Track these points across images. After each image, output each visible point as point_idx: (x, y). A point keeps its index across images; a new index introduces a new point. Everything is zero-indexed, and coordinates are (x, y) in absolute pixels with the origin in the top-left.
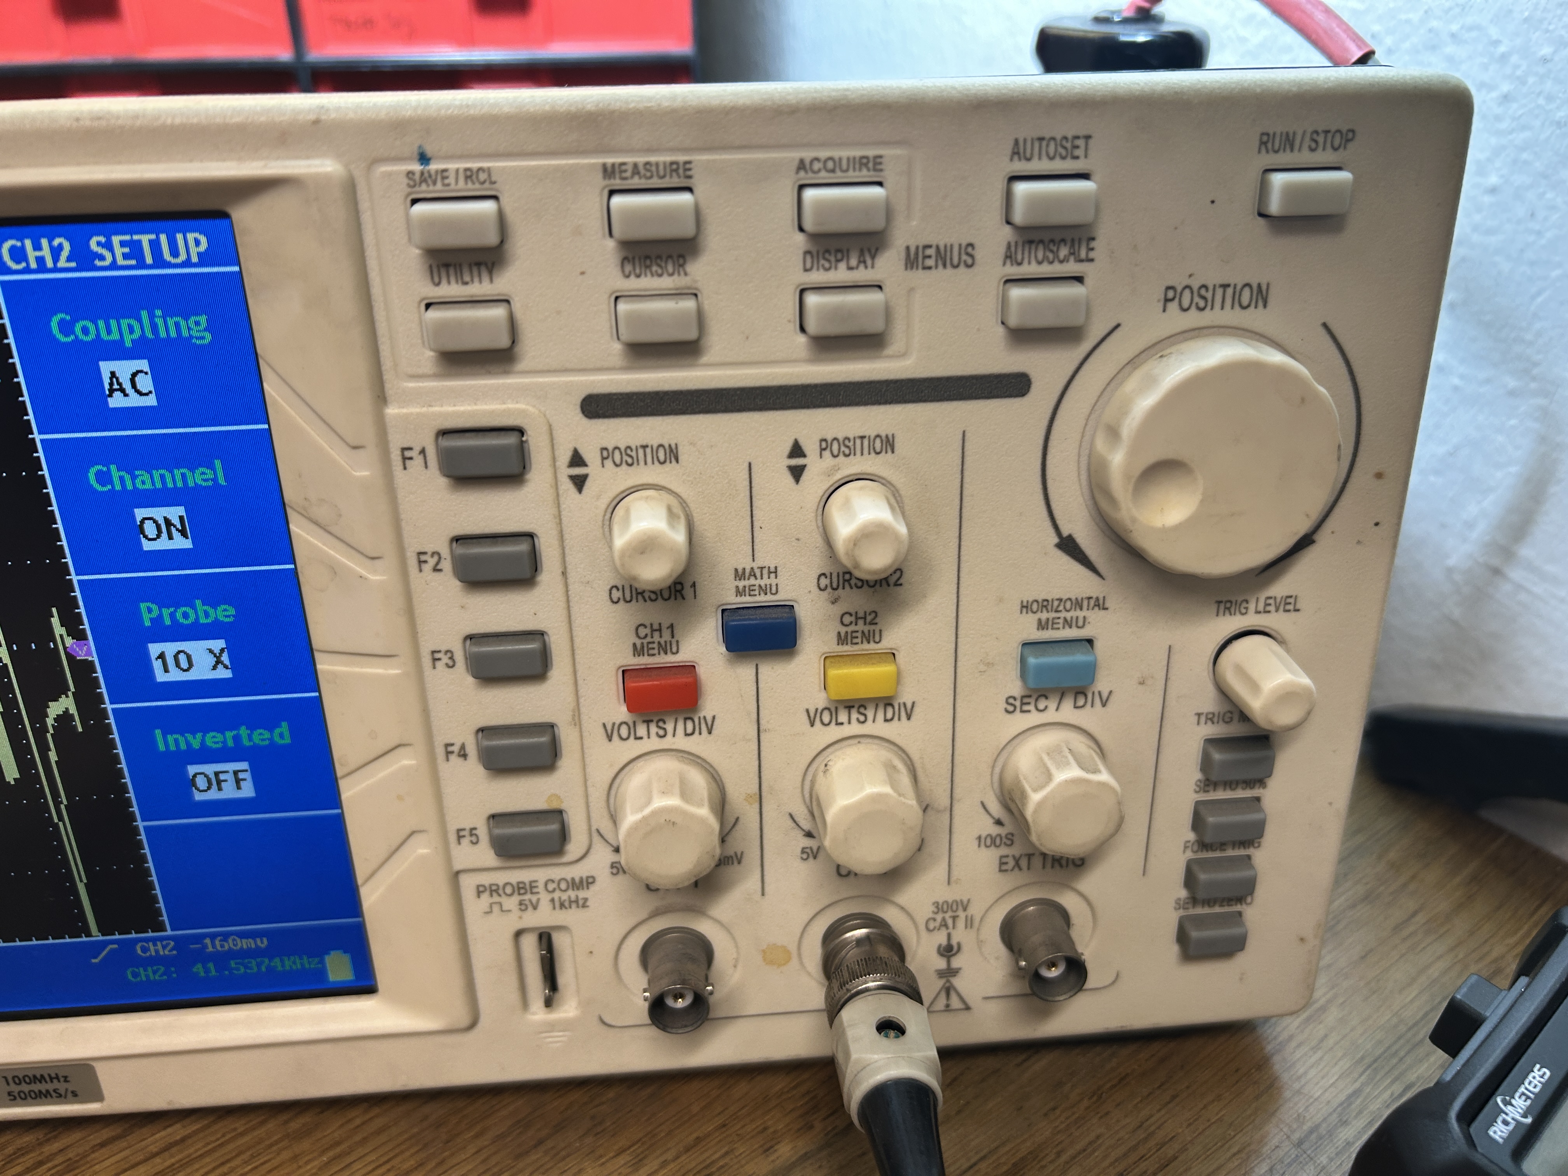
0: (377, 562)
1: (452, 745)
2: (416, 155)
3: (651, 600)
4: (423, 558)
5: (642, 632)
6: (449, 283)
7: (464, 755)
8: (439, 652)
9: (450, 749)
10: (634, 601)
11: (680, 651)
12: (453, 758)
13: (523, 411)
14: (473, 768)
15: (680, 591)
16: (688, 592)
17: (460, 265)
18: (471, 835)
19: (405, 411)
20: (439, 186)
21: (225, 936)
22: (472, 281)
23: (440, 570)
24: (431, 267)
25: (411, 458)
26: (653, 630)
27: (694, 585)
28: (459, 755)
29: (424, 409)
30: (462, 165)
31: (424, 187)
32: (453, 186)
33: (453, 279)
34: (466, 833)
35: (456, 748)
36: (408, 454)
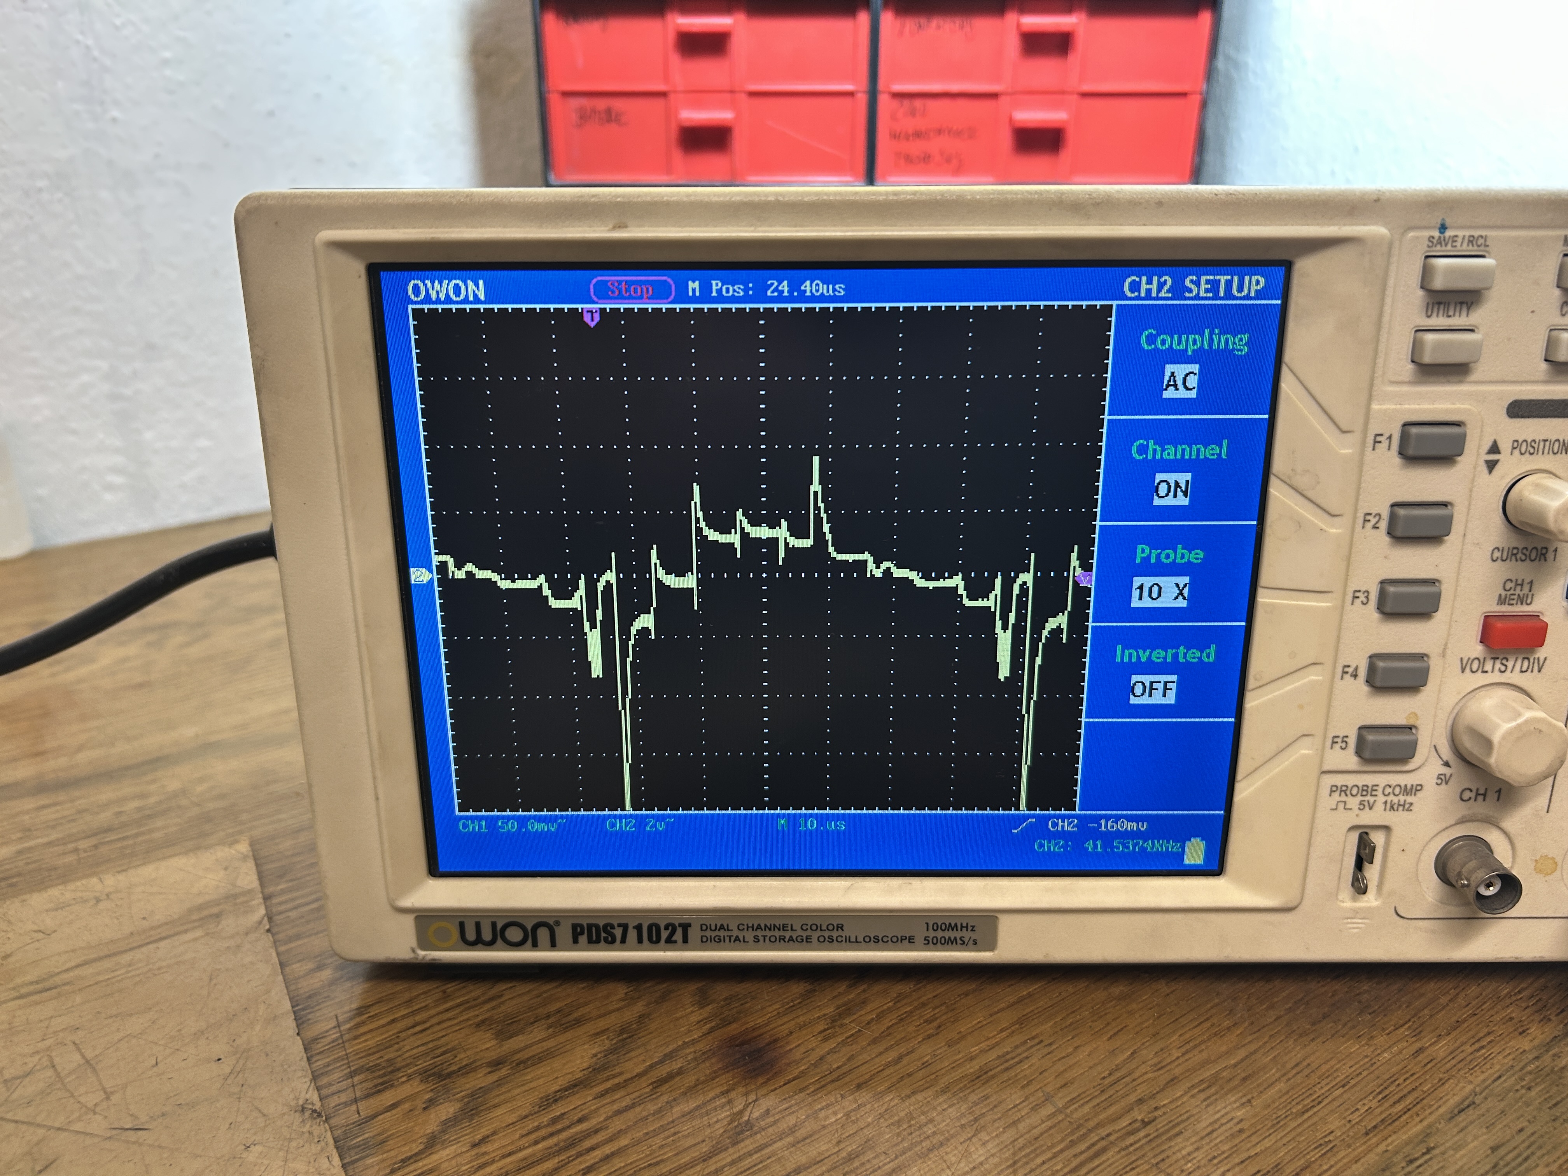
0: (1336, 519)
1: (1349, 666)
2: (1439, 226)
3: (1522, 560)
4: (1368, 518)
5: (1509, 585)
6: (1437, 316)
7: (1355, 676)
8: (1360, 591)
9: (1346, 669)
10: (1508, 561)
11: (1534, 603)
12: (1347, 677)
13: (1469, 410)
14: (1360, 686)
15: (1544, 555)
16: (1550, 555)
17: (1449, 304)
18: (1343, 742)
19: (1384, 407)
20: (1449, 247)
21: (1117, 818)
22: (1454, 315)
23: (1378, 528)
24: (1428, 304)
25: (1380, 442)
26: (1517, 585)
27: (1556, 550)
28: (1351, 675)
29: (1399, 406)
30: (1467, 233)
31: (1438, 247)
32: (1459, 248)
33: (1441, 312)
34: (1339, 740)
35: (1350, 670)
36: (1379, 439)
